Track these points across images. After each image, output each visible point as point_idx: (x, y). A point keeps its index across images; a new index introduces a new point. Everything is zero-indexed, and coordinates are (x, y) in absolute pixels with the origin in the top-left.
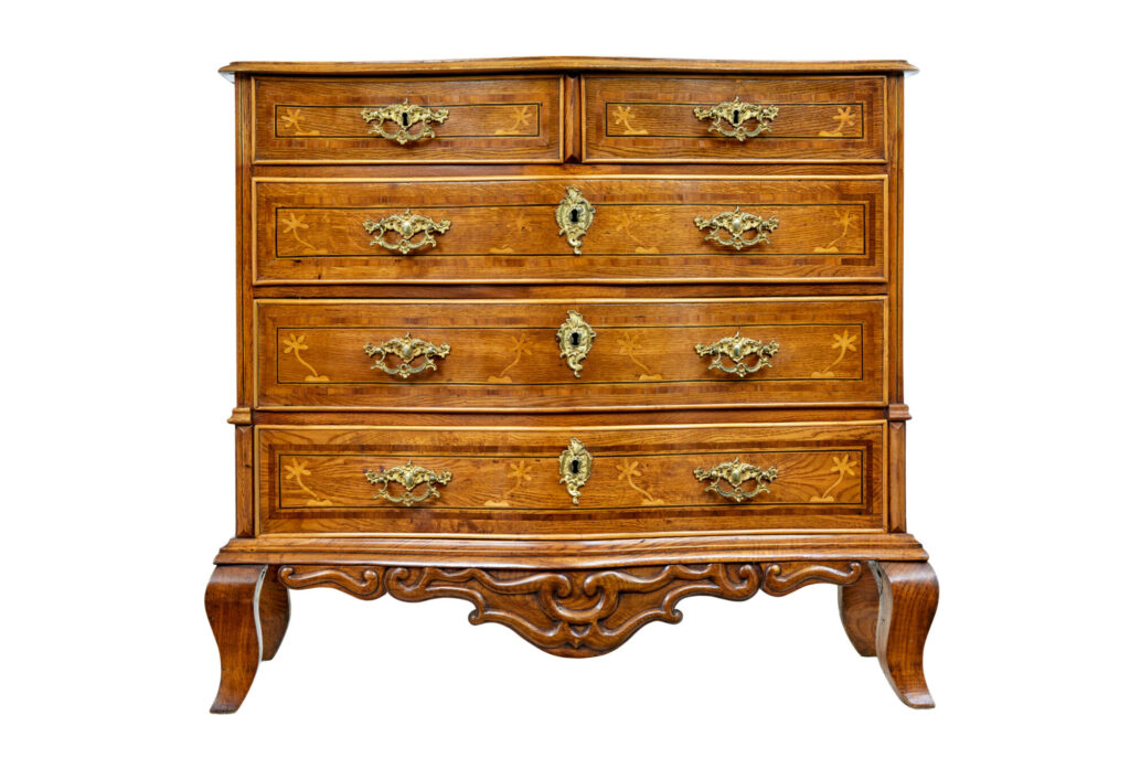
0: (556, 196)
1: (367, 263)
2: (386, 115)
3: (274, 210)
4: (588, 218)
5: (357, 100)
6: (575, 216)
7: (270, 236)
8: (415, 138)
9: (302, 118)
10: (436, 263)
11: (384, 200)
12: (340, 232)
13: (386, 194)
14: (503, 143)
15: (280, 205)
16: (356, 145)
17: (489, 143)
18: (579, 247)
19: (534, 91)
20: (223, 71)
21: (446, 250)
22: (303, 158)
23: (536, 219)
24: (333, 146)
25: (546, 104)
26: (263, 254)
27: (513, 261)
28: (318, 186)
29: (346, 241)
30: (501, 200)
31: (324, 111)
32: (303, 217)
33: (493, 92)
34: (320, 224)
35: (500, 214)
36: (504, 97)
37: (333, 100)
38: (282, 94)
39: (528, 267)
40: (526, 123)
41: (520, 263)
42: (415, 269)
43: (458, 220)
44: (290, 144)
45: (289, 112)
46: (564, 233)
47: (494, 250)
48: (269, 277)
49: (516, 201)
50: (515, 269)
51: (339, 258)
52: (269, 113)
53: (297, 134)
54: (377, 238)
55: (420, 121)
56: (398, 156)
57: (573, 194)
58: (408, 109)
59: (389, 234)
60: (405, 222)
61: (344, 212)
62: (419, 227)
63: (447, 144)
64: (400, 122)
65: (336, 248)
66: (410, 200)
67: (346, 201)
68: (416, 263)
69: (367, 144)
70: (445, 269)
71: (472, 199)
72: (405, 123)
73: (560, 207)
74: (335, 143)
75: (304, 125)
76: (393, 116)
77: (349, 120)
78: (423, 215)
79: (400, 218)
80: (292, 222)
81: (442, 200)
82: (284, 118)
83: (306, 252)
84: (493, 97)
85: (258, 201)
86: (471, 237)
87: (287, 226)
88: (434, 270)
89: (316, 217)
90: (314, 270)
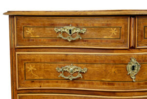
0: (127, 61)
1: (57, 82)
2: (63, 30)
3: (24, 64)
4: (138, 68)
5: (53, 25)
6: (133, 68)
7: (23, 73)
8: (74, 39)
9: (33, 31)
10: (82, 83)
11: (63, 60)
12: (48, 71)
13: (64, 58)
14: (107, 41)
15: (26, 62)
16: (52, 41)
17: (101, 41)
18: (134, 79)
19: (119, 22)
20: (5, 14)
21: (85, 79)
22: (34, 45)
23: (119, 69)
24: (44, 41)
25: (123, 27)
26: (20, 79)
27: (110, 84)
28: (39, 55)
29: (50, 75)
30: (106, 62)
31: (41, 29)
32: (34, 66)
33: (103, 23)
34: (40, 68)
35: (106, 67)
36: (107, 25)
37: (44, 25)
38: (25, 22)
39: (116, 86)
40: (115, 34)
41: (113, 84)
42: (75, 85)
43: (90, 68)
44: (29, 40)
45: (28, 29)
46: (129, 74)
47: (103, 79)
48: (23, 87)
49: (112, 62)
50: (110, 86)
51: (48, 80)
52: (21, 30)
53: (32, 37)
54: (61, 74)
55: (76, 33)
56: (68, 45)
57: (133, 60)
58: (72, 28)
59: (65, 73)
60: (71, 68)
61: (49, 64)
62: (76, 70)
63: (86, 41)
64: (68, 33)
65: (47, 77)
66: (72, 60)
67: (49, 60)
68: (75, 83)
69: (56, 40)
70: (86, 85)
71: (95, 61)
72: (70, 33)
73: (128, 65)
74: (45, 40)
75: (34, 34)
76: (66, 31)
77: (50, 32)
78: (77, 66)
79: (69, 67)
80: (31, 68)
81: (85, 61)
82: (27, 31)
83: (36, 78)
84: (103, 24)
85: (18, 60)
86: (95, 75)
87: (29, 69)
88: (81, 85)
89: (39, 66)
90: (38, 84)
